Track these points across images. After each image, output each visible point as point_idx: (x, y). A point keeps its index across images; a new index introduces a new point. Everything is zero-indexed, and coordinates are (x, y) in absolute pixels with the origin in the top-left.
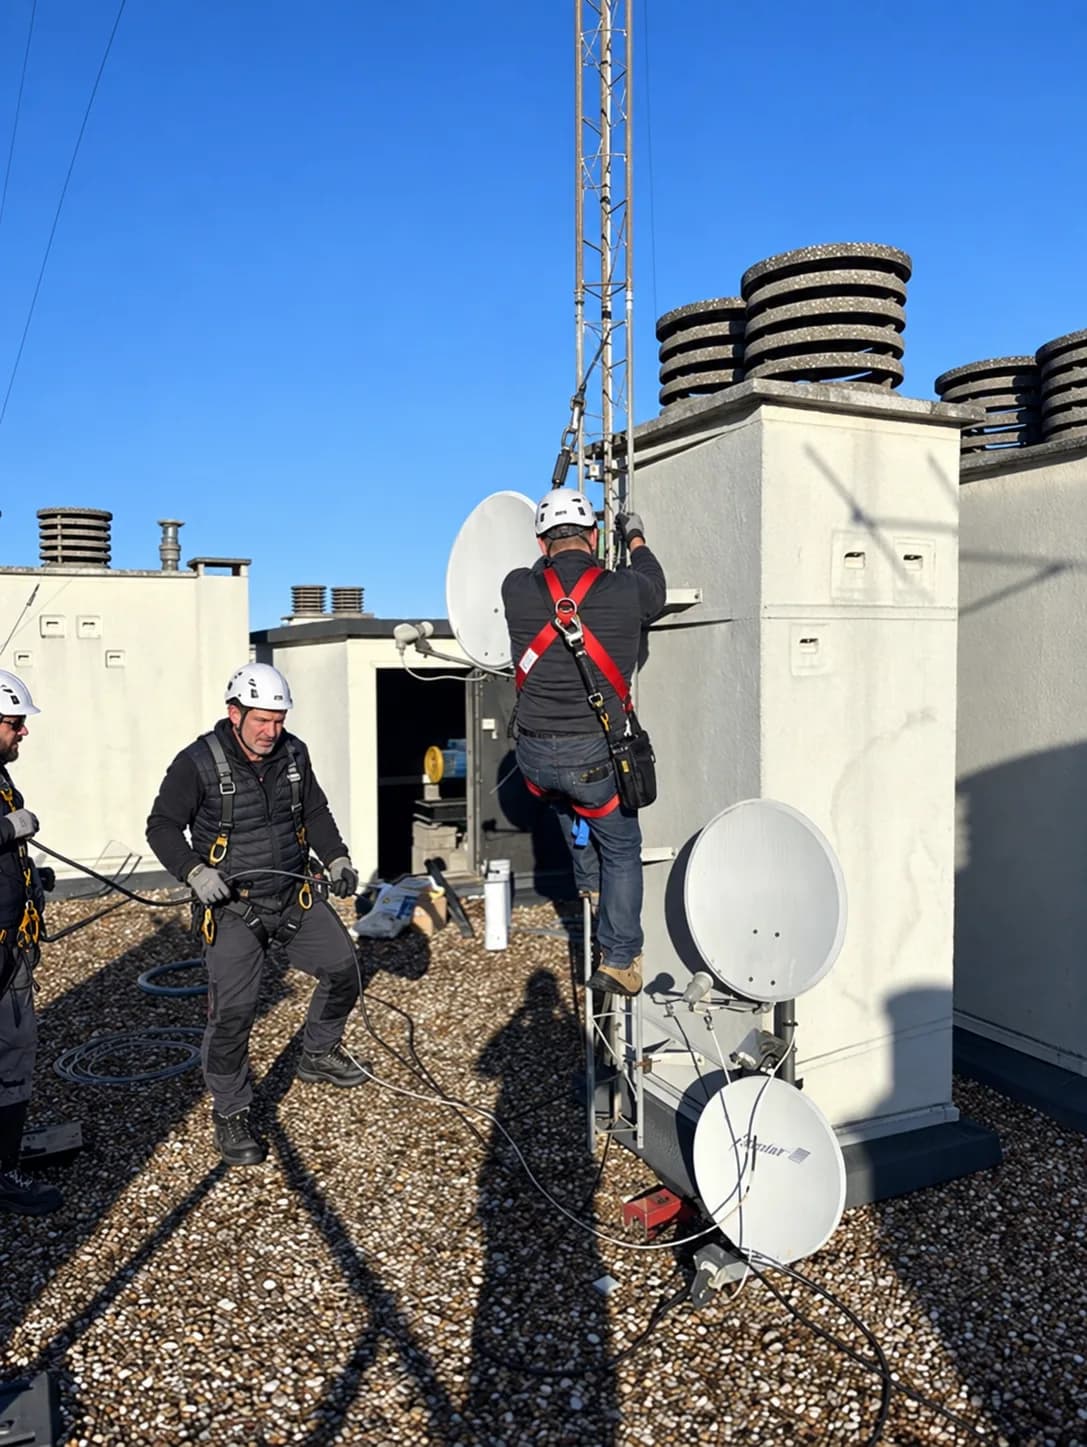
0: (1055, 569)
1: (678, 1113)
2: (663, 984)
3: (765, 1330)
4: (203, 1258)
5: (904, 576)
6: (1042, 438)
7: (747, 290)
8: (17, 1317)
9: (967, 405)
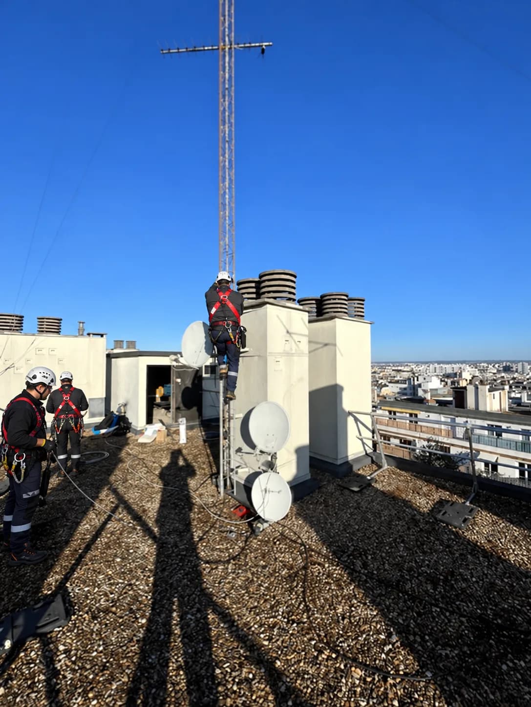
0: (326, 345)
1: (244, 485)
2: (239, 450)
3: (274, 539)
4: (108, 546)
5: (297, 345)
6: (321, 315)
7: (261, 277)
8: (44, 577)
9: (304, 306)
